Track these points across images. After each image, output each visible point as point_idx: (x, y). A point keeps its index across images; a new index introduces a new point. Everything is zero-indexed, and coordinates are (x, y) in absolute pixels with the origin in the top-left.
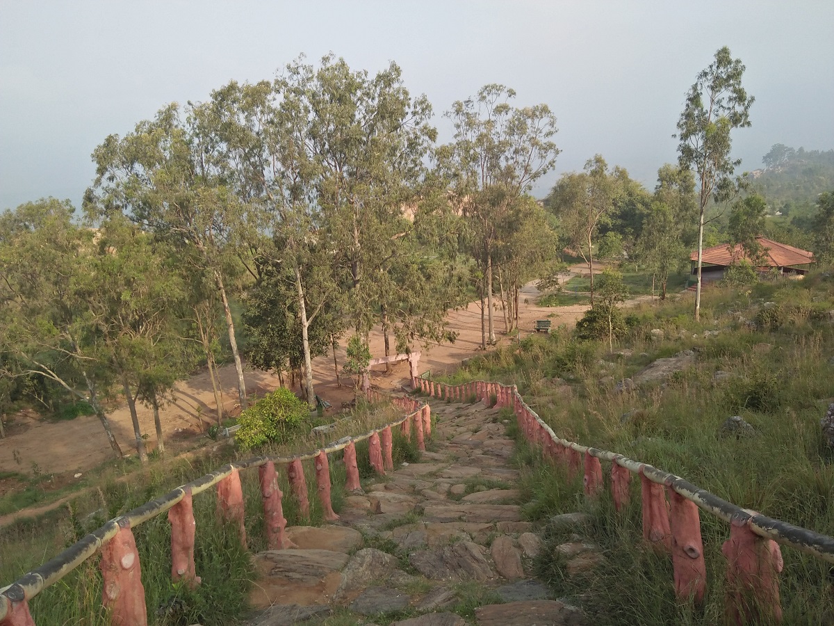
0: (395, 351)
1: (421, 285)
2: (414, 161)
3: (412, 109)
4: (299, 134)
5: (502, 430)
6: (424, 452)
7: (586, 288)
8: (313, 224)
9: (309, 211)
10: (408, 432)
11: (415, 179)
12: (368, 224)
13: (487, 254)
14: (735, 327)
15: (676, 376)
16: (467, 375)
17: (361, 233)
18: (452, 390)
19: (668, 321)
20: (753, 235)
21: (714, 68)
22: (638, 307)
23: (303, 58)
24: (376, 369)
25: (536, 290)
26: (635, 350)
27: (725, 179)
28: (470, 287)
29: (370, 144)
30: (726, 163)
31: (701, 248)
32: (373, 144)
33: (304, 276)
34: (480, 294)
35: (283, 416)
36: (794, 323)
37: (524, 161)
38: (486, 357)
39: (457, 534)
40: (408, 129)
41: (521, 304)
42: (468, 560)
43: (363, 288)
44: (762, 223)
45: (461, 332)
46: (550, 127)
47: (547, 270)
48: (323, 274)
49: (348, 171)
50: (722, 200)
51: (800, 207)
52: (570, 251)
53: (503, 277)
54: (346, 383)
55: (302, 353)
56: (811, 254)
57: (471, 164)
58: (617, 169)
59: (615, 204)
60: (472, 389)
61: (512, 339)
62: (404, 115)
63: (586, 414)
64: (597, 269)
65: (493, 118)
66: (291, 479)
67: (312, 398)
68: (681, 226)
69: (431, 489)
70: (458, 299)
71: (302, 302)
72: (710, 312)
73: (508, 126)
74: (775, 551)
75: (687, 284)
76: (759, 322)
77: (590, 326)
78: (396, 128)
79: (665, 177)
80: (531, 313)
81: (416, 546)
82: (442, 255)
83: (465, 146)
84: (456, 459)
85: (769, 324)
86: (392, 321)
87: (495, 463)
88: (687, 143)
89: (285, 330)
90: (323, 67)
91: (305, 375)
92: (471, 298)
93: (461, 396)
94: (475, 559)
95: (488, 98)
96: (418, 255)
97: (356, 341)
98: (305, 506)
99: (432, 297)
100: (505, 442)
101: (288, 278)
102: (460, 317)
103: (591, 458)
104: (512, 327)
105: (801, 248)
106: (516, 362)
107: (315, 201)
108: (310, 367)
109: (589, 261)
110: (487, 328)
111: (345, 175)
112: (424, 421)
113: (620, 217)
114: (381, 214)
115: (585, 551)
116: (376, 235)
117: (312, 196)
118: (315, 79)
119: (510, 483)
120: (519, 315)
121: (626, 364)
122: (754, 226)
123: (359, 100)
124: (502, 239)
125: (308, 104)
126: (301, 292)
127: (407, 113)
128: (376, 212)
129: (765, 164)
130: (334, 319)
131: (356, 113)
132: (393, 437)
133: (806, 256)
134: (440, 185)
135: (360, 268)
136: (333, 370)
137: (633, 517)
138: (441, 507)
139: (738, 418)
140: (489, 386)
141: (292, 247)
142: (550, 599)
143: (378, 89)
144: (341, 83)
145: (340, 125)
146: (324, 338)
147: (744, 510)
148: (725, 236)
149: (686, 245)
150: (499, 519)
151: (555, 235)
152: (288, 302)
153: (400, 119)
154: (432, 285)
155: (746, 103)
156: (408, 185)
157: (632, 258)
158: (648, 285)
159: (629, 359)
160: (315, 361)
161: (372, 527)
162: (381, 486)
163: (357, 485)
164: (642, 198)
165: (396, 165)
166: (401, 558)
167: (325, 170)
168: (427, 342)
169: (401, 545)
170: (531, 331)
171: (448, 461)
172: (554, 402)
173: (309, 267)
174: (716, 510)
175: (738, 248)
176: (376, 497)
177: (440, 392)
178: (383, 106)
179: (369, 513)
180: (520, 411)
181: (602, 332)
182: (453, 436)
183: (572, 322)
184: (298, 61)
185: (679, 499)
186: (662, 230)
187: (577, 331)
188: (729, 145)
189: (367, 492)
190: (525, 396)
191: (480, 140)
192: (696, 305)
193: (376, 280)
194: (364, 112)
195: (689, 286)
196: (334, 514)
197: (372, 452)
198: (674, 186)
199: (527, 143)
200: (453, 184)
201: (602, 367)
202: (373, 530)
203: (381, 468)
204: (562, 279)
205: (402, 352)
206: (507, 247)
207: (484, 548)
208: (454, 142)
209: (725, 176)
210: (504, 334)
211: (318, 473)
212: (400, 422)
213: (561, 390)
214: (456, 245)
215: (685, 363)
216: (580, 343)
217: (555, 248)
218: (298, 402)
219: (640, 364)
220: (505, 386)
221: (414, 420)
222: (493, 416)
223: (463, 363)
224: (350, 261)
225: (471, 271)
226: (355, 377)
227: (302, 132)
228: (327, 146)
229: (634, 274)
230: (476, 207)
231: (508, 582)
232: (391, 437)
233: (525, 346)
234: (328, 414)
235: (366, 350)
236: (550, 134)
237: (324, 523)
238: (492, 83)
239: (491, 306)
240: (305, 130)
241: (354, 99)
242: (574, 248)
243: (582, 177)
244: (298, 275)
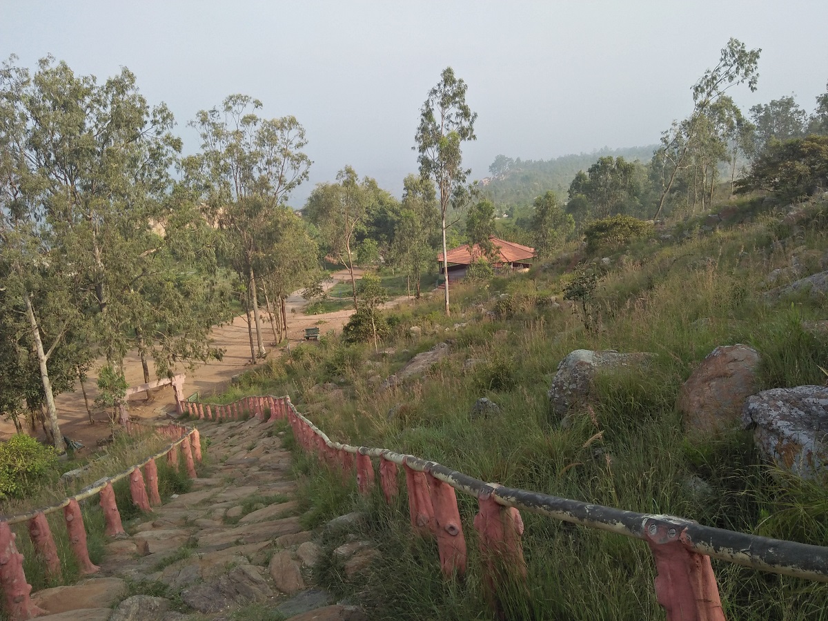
0: (156, 377)
1: (179, 303)
2: (159, 172)
3: (151, 118)
4: (16, 145)
5: (278, 442)
6: (196, 480)
7: (350, 294)
8: (43, 244)
9: (36, 230)
10: (175, 461)
11: (162, 191)
12: (111, 242)
13: (249, 266)
14: (479, 318)
15: (434, 368)
16: (238, 392)
17: (104, 251)
18: (223, 409)
19: (424, 318)
20: (486, 236)
21: (442, 86)
22: (398, 307)
23: (14, 60)
24: (135, 399)
25: (302, 299)
26: (397, 348)
27: (459, 187)
28: (234, 301)
29: (105, 154)
30: (459, 173)
31: (445, 249)
32: (109, 155)
33: (36, 304)
34: (246, 308)
35: (23, 466)
36: (524, 310)
37: (278, 172)
38: (257, 370)
39: (233, 559)
40: (149, 139)
41: (288, 314)
42: (246, 584)
43: (111, 312)
44: (493, 225)
45: (228, 348)
46: (300, 139)
47: (311, 278)
48: (60, 300)
49: (81, 185)
50: (459, 206)
51: (522, 209)
52: (332, 259)
53: (268, 288)
54: (101, 417)
55: (42, 391)
56: (533, 249)
57: (223, 175)
58: (367, 180)
59: (368, 213)
60: (244, 406)
61: (282, 350)
62: (143, 124)
63: (356, 415)
64: (358, 275)
65: (241, 129)
66: (34, 538)
67: (59, 439)
68: (427, 231)
69: (205, 517)
70: (222, 314)
71: (37, 333)
72: (458, 306)
73: (257, 137)
74: (516, 516)
75: (437, 282)
76: (497, 311)
77: (356, 330)
78: (134, 138)
79: (410, 186)
80: (299, 322)
81: (188, 582)
82: (200, 270)
83: (215, 157)
84: (231, 481)
85: (505, 313)
86: (149, 344)
87: (273, 478)
88: (425, 154)
89: (17, 368)
90: (42, 71)
91: (48, 415)
92: (237, 312)
93: (233, 414)
94: (253, 582)
95: (234, 108)
96: (173, 272)
97: (108, 371)
98: (54, 565)
99: (192, 315)
100: (281, 454)
101: (16, 307)
102: (226, 333)
103: (362, 456)
104: (281, 338)
105: (525, 245)
106: (288, 372)
107: (44, 219)
108: (53, 405)
109: (350, 267)
110: (255, 341)
111: (78, 188)
112: (193, 448)
113: (374, 224)
114: (126, 231)
115: (361, 548)
116: (122, 253)
117: (39, 213)
118: (32, 84)
119: (289, 495)
120: (288, 325)
121: (391, 362)
122: (487, 228)
123: (88, 107)
124: (263, 250)
125: (26, 111)
126: (34, 323)
127: (146, 122)
128: (120, 229)
129: (491, 173)
130: (78, 349)
131: (86, 121)
132: (158, 469)
133: (528, 251)
134: (190, 197)
135: (106, 290)
136: (82, 406)
137: (402, 508)
138: (217, 535)
139: (485, 399)
140: (262, 400)
141: (17, 272)
142: (331, 604)
143: (110, 96)
144: (65, 88)
145: (67, 135)
146: (68, 371)
147: (488, 484)
148: (464, 238)
149: (433, 248)
150: (277, 535)
151: (315, 244)
152: (19, 336)
153: (138, 128)
154: (192, 302)
155: (471, 118)
156: (155, 198)
157: (389, 262)
158: (404, 287)
159: (393, 357)
160: (59, 398)
161: (139, 571)
162: (148, 524)
163: (119, 529)
164: (392, 206)
165: (139, 177)
166: (173, 599)
167: (53, 183)
168: (191, 363)
169: (172, 585)
170: (300, 340)
171: (222, 485)
172: (326, 407)
173: (42, 293)
174: (467, 488)
175: (475, 248)
176: (142, 538)
177: (210, 414)
178: (117, 114)
179: (137, 556)
180: (295, 421)
181: (368, 333)
182: (227, 457)
183: (339, 327)
184: (8, 63)
185: (437, 483)
186: (411, 235)
187: (344, 336)
188: (460, 157)
189: (131, 534)
190: (299, 406)
191: (230, 150)
192: (446, 301)
193: (126, 302)
194: (95, 121)
195: (439, 285)
196: (93, 566)
197: (134, 490)
198: (418, 194)
199: (279, 154)
200: (204, 196)
201: (369, 367)
202: (141, 574)
203: (146, 504)
204: (326, 286)
205: (163, 377)
206: (269, 258)
207: (262, 568)
208: (202, 152)
209: (459, 184)
210: (274, 345)
211: (69, 524)
212: (165, 453)
213: (334, 394)
214: (214, 259)
215: (440, 355)
216: (348, 347)
217: (316, 256)
218: (41, 447)
219: (403, 360)
220: (277, 398)
221: (182, 448)
222: (268, 430)
223: (234, 380)
224: (93, 283)
225: (233, 285)
226: (111, 410)
227: (20, 143)
228: (53, 158)
229: (392, 277)
230: (233, 219)
231: (289, 597)
232: (155, 470)
233: (296, 355)
234: (80, 456)
235: (121, 379)
236: (300, 145)
237: (82, 579)
238: (236, 93)
239: (258, 319)
240: (24, 139)
241: (82, 106)
242: (334, 256)
243: (335, 187)
244: (29, 304)
